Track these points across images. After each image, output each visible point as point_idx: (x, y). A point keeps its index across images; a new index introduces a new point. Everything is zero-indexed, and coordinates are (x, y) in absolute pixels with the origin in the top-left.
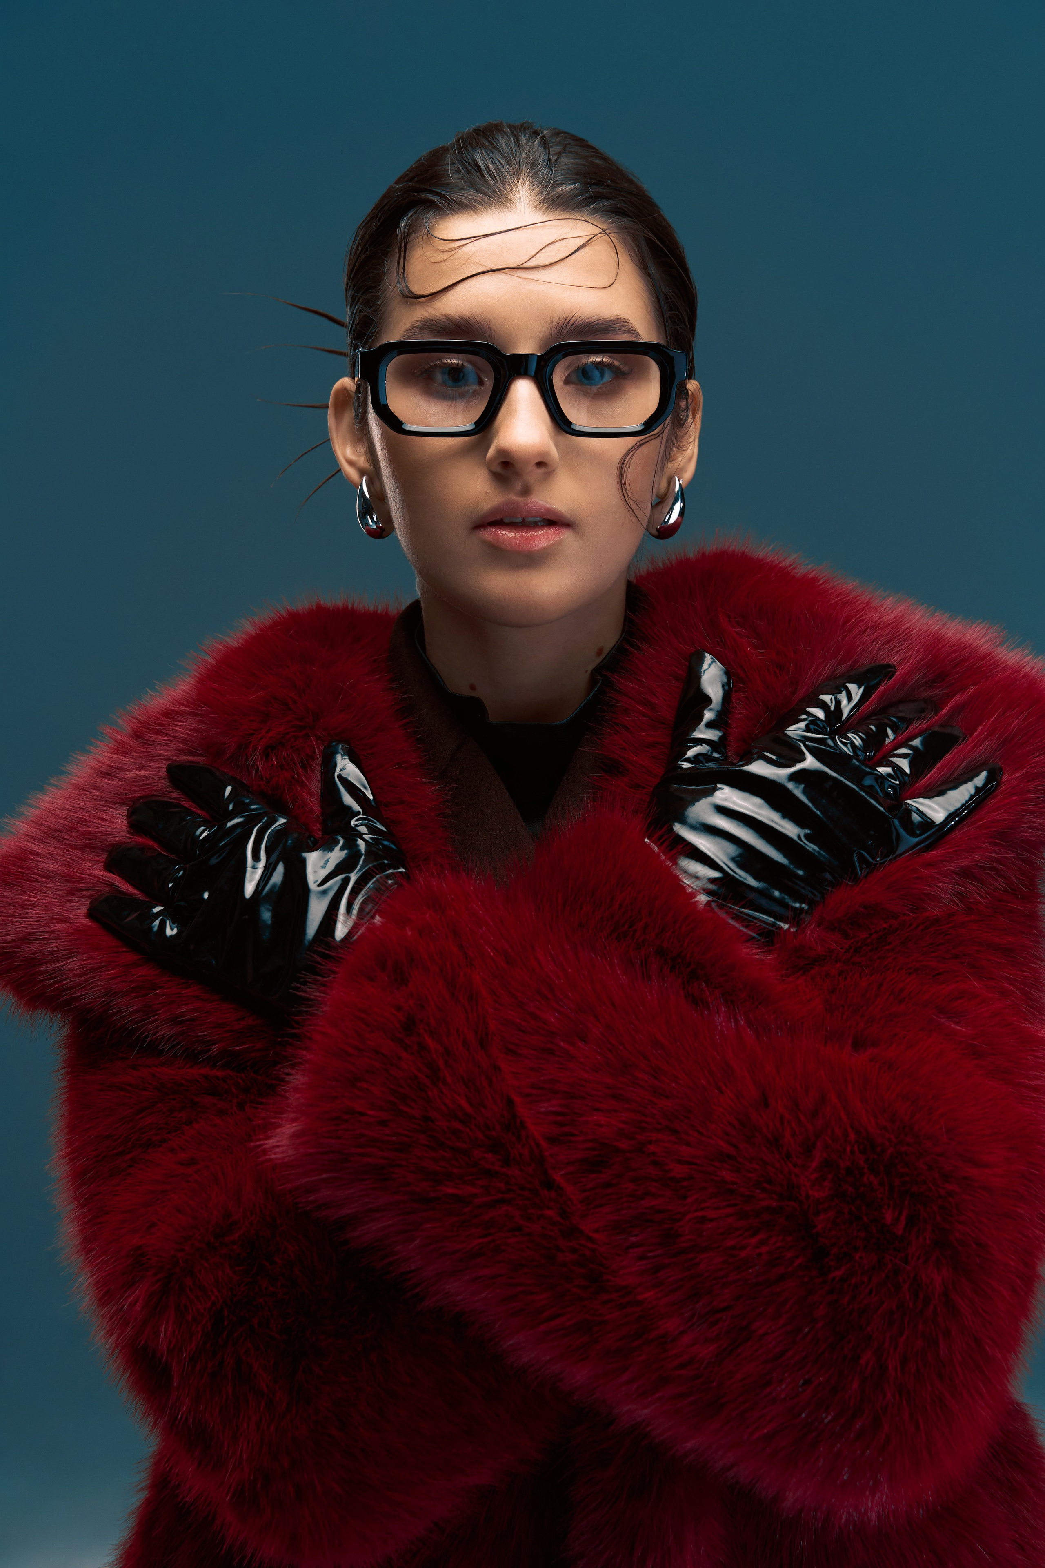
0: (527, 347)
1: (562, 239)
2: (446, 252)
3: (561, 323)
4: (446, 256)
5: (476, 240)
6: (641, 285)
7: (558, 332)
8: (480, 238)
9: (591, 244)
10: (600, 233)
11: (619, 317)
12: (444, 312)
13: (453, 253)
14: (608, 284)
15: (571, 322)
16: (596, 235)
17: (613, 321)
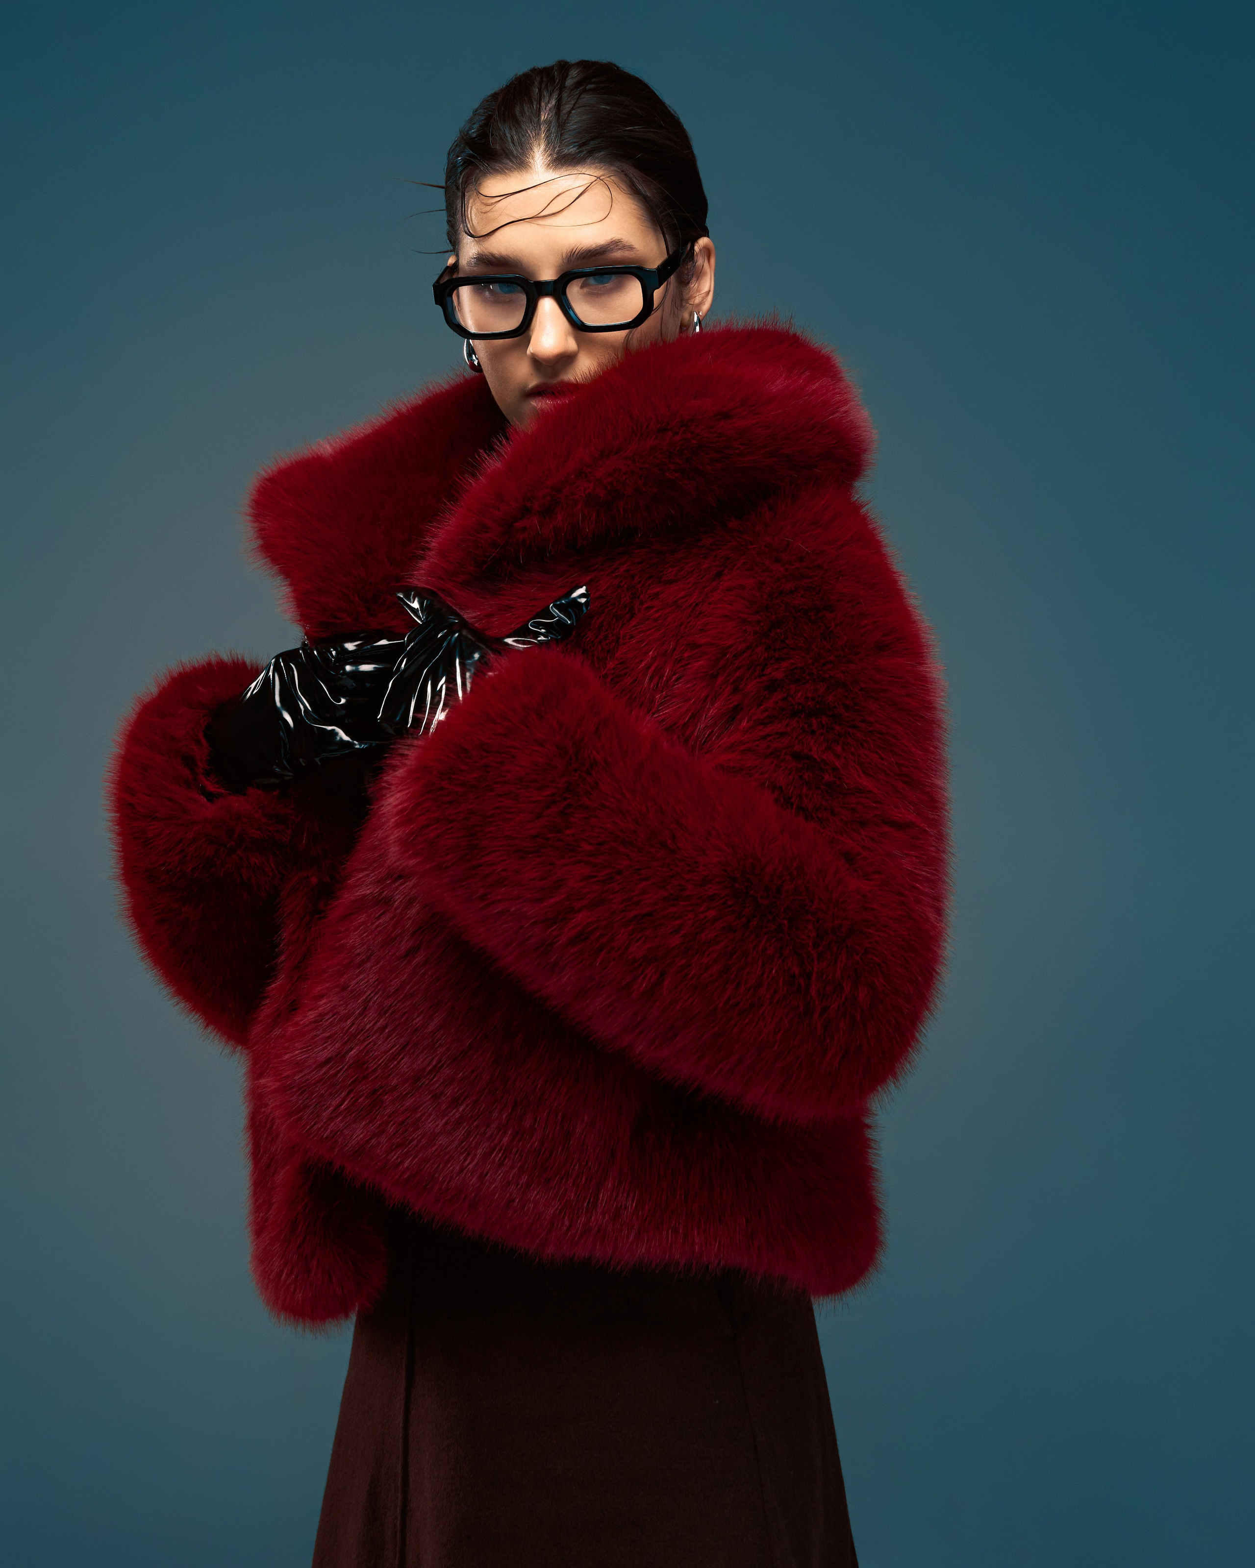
0: (547, 274)
1: (567, 190)
2: (489, 205)
3: (569, 254)
4: (488, 208)
5: (508, 196)
6: (633, 206)
7: (568, 260)
9: (588, 190)
10: (595, 181)
13: (493, 206)
14: (603, 217)
15: (576, 253)
16: (593, 182)
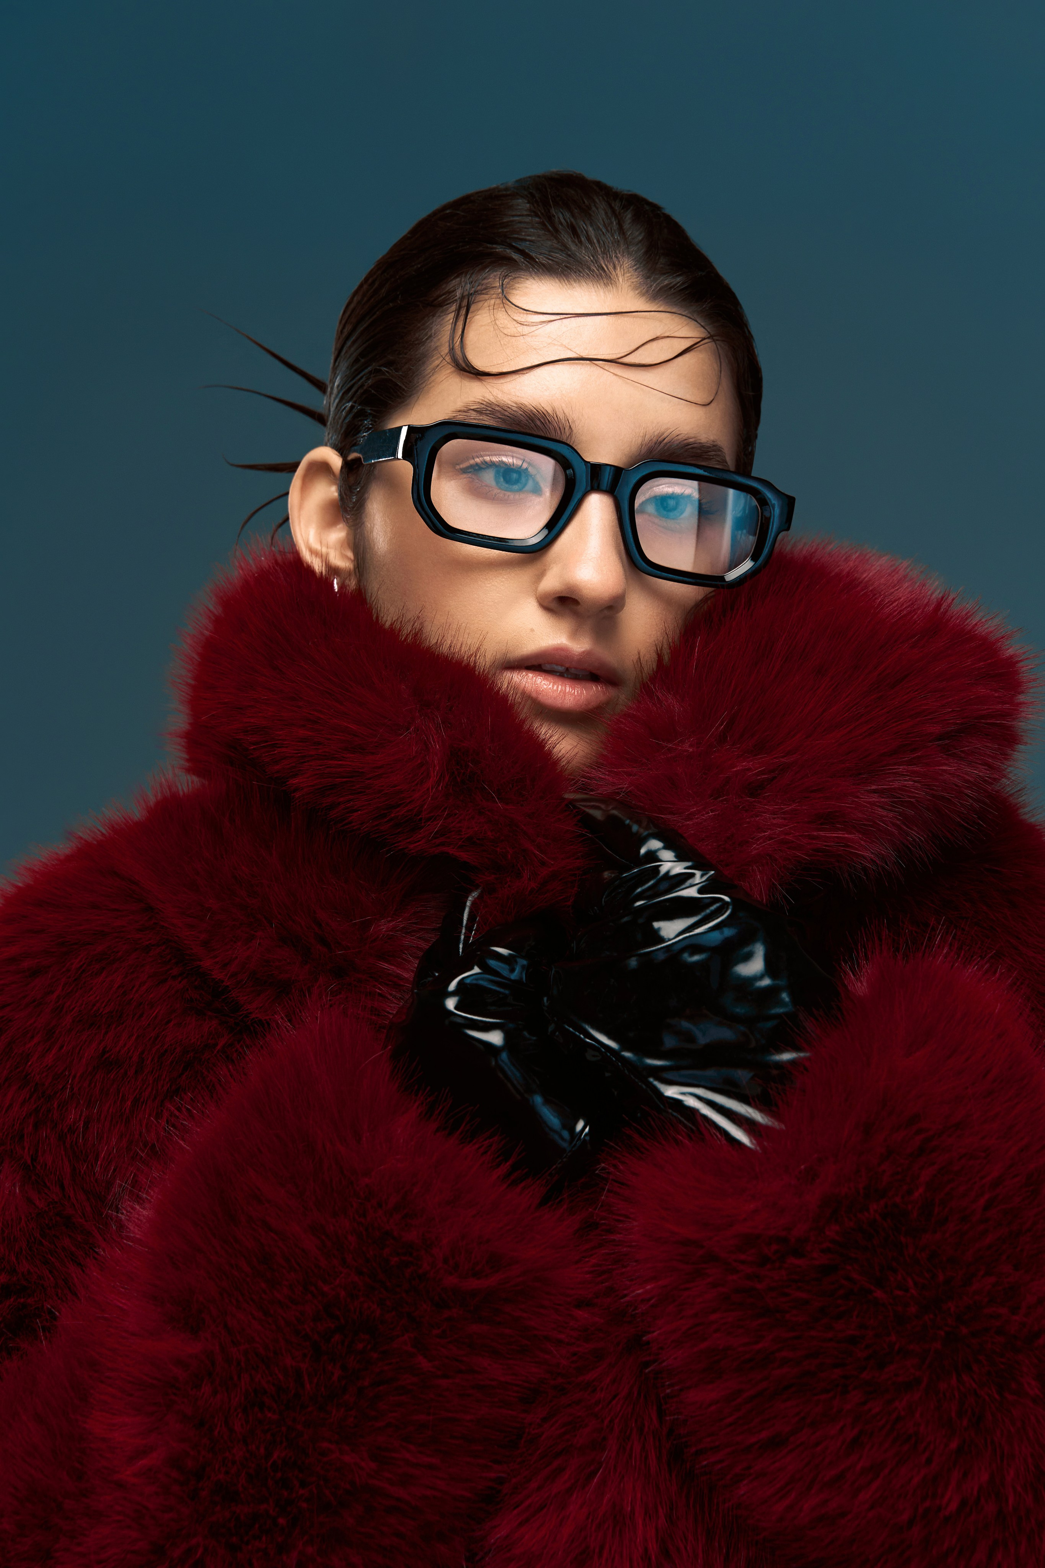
0: (604, 454)
1: (668, 337)
2: (526, 325)
3: (655, 439)
5: (565, 318)
8: (572, 316)
9: (696, 349)
10: (706, 338)
11: (715, 443)
12: (514, 399)
13: (536, 327)
14: (708, 401)
15: (665, 442)
16: (703, 339)
17: (710, 447)
